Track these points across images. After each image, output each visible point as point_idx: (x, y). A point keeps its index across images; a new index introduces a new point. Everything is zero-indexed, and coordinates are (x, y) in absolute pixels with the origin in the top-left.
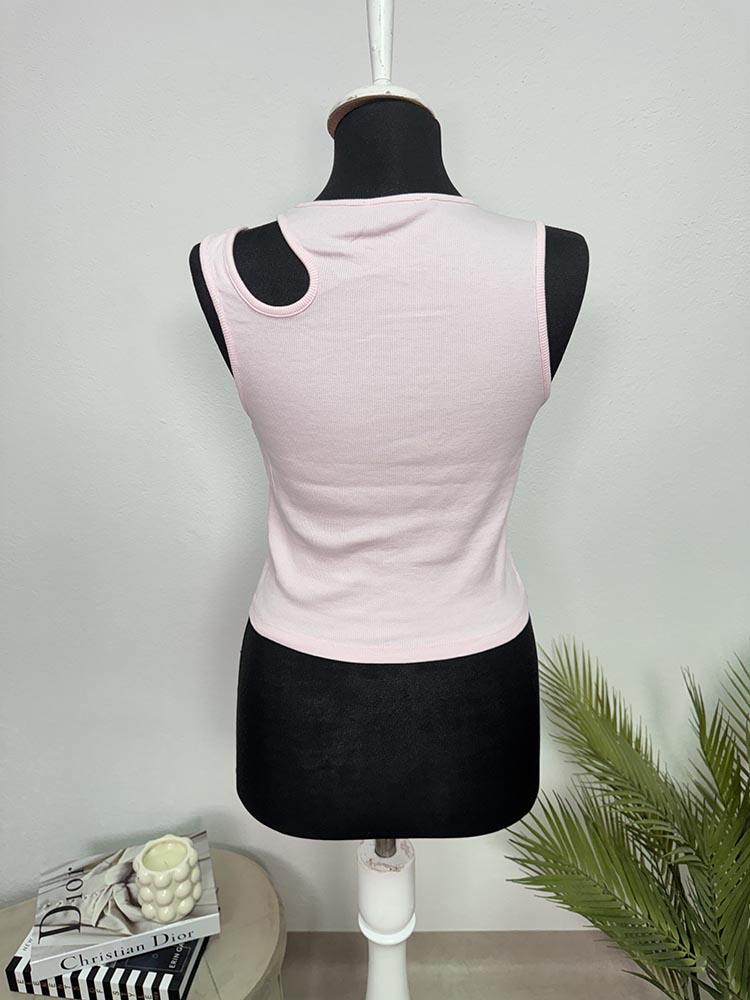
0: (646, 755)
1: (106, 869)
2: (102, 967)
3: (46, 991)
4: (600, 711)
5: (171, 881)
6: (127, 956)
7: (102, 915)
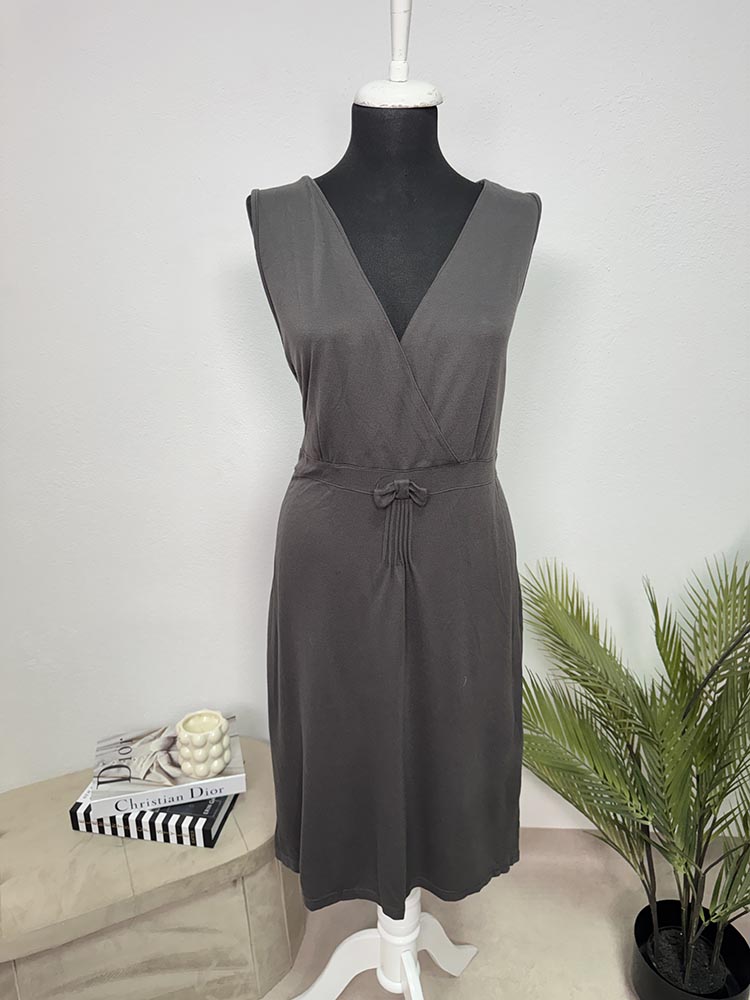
0: (610, 651)
1: (151, 740)
2: (148, 812)
3: (102, 830)
4: (570, 611)
5: (205, 744)
7: (148, 772)
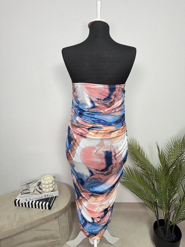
2: (34, 201)
3: (22, 206)
5: (49, 184)
6: (39, 199)
7: (34, 191)
